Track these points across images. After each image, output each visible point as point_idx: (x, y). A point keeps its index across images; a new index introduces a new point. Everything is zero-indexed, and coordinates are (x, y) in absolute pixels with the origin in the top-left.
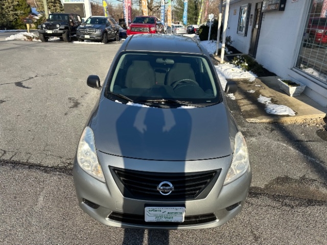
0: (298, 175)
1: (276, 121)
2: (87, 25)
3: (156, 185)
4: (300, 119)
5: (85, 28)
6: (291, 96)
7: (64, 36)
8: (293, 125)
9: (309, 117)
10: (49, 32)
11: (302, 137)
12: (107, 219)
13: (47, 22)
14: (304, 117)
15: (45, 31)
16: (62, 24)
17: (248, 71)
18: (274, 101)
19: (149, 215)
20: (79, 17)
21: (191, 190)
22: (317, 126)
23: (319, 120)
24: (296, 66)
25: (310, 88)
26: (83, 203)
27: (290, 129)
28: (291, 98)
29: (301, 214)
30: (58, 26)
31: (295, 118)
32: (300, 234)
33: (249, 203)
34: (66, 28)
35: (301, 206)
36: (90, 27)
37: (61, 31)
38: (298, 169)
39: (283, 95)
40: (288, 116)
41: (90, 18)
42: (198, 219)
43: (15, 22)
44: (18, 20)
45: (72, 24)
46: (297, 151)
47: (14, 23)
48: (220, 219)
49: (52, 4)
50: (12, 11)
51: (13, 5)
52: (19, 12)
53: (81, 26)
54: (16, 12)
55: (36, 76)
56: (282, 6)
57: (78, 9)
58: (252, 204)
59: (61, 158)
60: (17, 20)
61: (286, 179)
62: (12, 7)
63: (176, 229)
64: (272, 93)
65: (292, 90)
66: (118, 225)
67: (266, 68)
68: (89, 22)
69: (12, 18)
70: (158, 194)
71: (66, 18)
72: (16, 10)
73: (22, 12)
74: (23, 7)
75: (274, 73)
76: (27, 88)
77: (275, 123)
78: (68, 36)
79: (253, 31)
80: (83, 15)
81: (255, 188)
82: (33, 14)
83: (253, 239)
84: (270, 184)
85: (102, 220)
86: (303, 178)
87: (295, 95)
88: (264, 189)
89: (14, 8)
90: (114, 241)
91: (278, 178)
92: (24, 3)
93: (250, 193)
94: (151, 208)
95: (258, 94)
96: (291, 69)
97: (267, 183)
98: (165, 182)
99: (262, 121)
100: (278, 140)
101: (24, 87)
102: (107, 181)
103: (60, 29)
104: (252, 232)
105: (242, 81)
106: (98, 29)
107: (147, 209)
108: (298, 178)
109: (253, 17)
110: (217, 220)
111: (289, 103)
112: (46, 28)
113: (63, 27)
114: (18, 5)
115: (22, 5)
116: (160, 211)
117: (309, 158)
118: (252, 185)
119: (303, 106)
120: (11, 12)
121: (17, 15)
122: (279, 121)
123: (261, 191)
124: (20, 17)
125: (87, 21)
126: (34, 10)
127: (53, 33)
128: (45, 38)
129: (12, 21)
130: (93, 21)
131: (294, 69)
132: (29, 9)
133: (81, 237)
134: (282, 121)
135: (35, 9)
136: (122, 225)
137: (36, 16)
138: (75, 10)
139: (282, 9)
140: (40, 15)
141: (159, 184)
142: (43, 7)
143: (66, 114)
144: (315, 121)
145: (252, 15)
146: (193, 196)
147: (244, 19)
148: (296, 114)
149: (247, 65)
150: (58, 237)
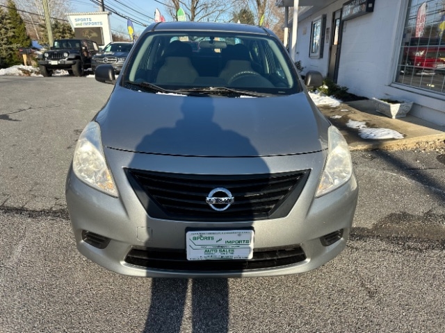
0: (421, 210)
1: (376, 147)
2: (105, 53)
3: (204, 195)
4: (410, 143)
5: (103, 57)
6: (394, 117)
7: (74, 68)
8: (402, 151)
9: (423, 139)
10: (54, 63)
11: (417, 164)
12: (123, 263)
13: (50, 51)
14: (415, 140)
15: (48, 62)
16: (71, 53)
17: (329, 95)
18: (369, 125)
19: (194, 247)
20: (94, 44)
21: (263, 204)
22: (437, 150)
23: (437, 143)
24: (396, 81)
25: (419, 105)
26: (82, 241)
27: (398, 155)
28: (394, 120)
29: (435, 259)
30: (66, 55)
31: (404, 142)
32: (440, 285)
33: (352, 248)
34: (77, 58)
35: (433, 249)
36: (110, 55)
37: (71, 62)
38: (418, 203)
39: (382, 117)
40: (393, 139)
41: (110, 44)
42: (275, 258)
43: (9, 59)
44: (14, 56)
45: (85, 53)
46: (414, 181)
47: (7, 61)
48: (312, 258)
49: (59, 34)
50: (5, 44)
51: (7, 37)
52: (14, 46)
53: (97, 54)
54: (11, 46)
55: (30, 108)
56: (370, 5)
57: (94, 34)
58: (357, 249)
59: (57, 199)
60: (11, 56)
61: (404, 217)
62: (6, 39)
63: (240, 277)
64: (366, 117)
65: (395, 109)
66: (140, 272)
67: (353, 93)
68: (109, 49)
69: (4, 54)
70: (208, 210)
71: (78, 45)
72: (11, 43)
73: (19, 45)
74: (21, 39)
75: (365, 96)
76: (15, 120)
77: (375, 150)
78: (79, 68)
79: (331, 49)
80: (100, 42)
81: (358, 228)
82: (34, 48)
83: (366, 295)
84: (380, 222)
85: (114, 265)
86: (429, 214)
87: (399, 116)
88: (373, 230)
89: (7, 41)
90: (135, 304)
91: (392, 215)
92: (22, 34)
93: (352, 235)
94: (197, 234)
95: (346, 119)
96: (390, 86)
97: (375, 222)
98: (219, 190)
99: (356, 148)
100: (384, 169)
101: (11, 120)
102: (122, 193)
103: (69, 59)
104: (363, 285)
105: (321, 107)
106: (120, 57)
107: (190, 235)
108: (421, 214)
109: (330, 30)
110: (308, 260)
111: (392, 125)
112: (50, 58)
113: (72, 56)
114: (13, 36)
115: (18, 37)
116: (213, 238)
117: (433, 189)
118: (354, 225)
119: (412, 127)
120: (4, 46)
121: (12, 50)
122: (381, 147)
123: (368, 232)
124: (16, 52)
125: (106, 48)
126: (35, 44)
127: (59, 65)
128: (49, 71)
129: (5, 58)
130: (115, 48)
131: (393, 85)
132: (28, 42)
133: (80, 301)
134: (385, 146)
135: (37, 42)
136: (147, 273)
137: (39, 50)
138: (90, 35)
139: (370, 10)
140: (44, 49)
141: (209, 193)
142: (47, 39)
143: (69, 148)
144: (433, 145)
145: (328, 29)
146: (266, 214)
147: (317, 41)
148: (405, 136)
149: (326, 87)
150: (41, 302)
